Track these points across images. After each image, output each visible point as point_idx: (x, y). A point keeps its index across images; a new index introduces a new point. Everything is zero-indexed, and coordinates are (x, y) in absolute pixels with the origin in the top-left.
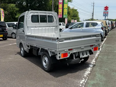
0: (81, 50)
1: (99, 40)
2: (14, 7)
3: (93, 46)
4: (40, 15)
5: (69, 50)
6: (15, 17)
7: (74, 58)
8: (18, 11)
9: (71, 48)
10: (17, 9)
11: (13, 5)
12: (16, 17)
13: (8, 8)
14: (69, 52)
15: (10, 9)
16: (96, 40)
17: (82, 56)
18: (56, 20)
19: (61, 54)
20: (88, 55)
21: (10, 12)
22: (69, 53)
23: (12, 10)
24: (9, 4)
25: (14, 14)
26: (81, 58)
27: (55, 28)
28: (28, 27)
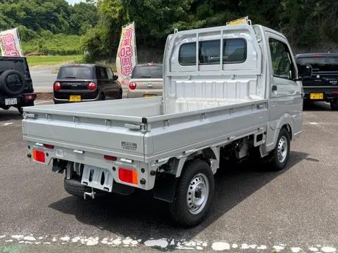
0: (76, 159)
1: (135, 145)
3: (114, 159)
5: (46, 146)
9: (53, 145)
14: (46, 150)
16: (123, 143)
17: (87, 181)
19: (32, 149)
20: (105, 185)
22: (47, 154)
26: (82, 183)
27: (248, 83)
28: (170, 77)
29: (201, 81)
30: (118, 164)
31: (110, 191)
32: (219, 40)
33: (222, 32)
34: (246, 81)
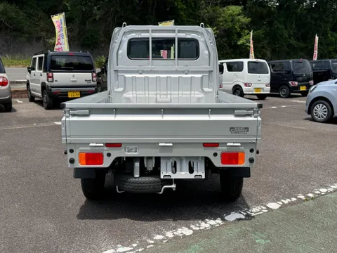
0: (160, 152)
1: (246, 128)
2: (239, 15)
3: (216, 145)
4: (152, 38)
5: (108, 145)
6: (236, 43)
7: (137, 175)
8: (247, 25)
9: (117, 142)
10: (245, 20)
11: (235, 9)
12: (239, 43)
13: (221, 19)
14: (106, 150)
15: (226, 21)
17: (170, 173)
18: (207, 52)
19: (76, 152)
20: (195, 173)
21: (225, 31)
22: (109, 155)
23: (230, 24)
24: (225, 8)
25: (236, 36)
26: (162, 177)
27: (202, 77)
28: (116, 71)
29: (154, 76)
30: (221, 149)
31: (204, 177)
32: (174, 38)
33: (176, 32)
34: (200, 76)
